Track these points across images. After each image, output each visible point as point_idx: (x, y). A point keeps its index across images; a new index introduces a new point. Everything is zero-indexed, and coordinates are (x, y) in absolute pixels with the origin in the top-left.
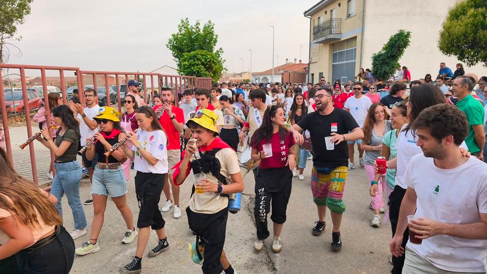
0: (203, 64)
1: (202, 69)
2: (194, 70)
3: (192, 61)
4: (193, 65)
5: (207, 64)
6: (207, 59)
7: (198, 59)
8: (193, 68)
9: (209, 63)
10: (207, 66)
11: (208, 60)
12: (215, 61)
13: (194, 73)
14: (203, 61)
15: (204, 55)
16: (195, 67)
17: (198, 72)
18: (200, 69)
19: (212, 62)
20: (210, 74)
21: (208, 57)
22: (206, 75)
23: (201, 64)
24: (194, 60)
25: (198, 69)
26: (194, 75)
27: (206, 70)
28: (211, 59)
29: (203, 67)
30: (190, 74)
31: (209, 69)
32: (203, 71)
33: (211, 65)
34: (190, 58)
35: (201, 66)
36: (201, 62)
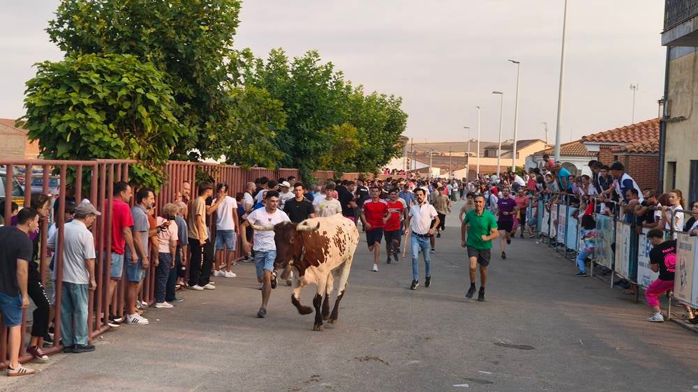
0: (100, 106)
1: (93, 126)
2: (60, 129)
3: (61, 92)
4: (62, 109)
5: (120, 108)
6: (120, 88)
9: (127, 105)
10: (122, 114)
11: (123, 92)
12: (151, 96)
13: (60, 138)
14: (101, 95)
15: (112, 74)
16: (67, 117)
17: (76, 136)
18: (85, 128)
19: (139, 100)
20: (128, 147)
21: (125, 80)
22: (109, 148)
23: (93, 106)
24: (70, 90)
25: (73, 126)
26: (58, 147)
27: (117, 131)
28: (137, 87)
29: (98, 118)
30: (49, 141)
31: (130, 125)
32: (98, 131)
33: (136, 112)
34: (56, 83)
35: (92, 113)
36: (96, 97)
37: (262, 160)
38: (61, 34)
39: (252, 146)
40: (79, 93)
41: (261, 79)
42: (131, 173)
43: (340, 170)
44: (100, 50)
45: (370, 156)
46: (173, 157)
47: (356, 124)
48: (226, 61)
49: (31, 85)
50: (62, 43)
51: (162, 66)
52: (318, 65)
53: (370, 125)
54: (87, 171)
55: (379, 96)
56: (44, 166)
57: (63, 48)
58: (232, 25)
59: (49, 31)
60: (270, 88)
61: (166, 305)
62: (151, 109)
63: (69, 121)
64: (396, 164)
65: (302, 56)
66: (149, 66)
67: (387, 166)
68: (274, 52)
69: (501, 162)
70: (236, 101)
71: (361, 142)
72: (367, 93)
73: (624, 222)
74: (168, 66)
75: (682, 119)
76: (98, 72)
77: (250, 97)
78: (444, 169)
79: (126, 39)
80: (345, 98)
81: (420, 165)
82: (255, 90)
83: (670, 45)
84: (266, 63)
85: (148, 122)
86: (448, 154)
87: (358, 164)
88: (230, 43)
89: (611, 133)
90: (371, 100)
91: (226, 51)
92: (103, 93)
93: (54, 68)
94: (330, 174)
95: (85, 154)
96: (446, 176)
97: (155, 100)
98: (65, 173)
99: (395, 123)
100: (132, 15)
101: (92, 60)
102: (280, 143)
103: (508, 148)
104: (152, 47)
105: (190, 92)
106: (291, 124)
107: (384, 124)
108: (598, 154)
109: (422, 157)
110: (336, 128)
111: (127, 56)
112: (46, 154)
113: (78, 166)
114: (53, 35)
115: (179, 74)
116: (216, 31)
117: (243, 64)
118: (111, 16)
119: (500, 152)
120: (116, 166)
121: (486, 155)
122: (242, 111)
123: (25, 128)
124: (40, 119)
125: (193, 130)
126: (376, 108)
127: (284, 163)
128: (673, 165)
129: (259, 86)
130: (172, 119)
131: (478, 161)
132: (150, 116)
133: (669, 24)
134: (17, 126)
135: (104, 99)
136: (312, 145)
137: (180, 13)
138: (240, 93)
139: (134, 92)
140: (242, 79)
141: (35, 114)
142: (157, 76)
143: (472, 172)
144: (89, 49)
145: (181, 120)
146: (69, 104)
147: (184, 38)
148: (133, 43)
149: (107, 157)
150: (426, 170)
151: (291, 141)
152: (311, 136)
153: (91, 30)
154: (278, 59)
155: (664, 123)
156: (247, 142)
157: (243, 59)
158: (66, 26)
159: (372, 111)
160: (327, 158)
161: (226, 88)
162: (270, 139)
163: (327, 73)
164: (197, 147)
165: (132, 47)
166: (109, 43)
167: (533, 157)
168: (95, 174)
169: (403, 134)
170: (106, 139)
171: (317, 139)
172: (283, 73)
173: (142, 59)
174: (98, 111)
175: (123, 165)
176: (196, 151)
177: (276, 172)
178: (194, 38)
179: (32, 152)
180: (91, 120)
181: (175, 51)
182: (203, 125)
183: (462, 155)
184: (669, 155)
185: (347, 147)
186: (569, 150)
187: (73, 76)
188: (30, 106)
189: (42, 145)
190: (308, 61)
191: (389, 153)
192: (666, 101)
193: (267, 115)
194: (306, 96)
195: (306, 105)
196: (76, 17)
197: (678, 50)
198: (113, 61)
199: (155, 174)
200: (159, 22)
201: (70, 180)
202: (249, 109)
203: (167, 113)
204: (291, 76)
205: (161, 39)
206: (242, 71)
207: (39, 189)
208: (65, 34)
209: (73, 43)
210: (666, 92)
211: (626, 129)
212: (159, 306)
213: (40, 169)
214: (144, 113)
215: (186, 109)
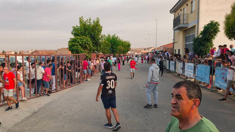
0: (80, 45)
2: (74, 49)
3: (74, 43)
4: (74, 46)
5: (83, 45)
6: (83, 42)
7: (78, 42)
8: (73, 48)
9: (85, 44)
11: (84, 42)
12: (88, 43)
13: (74, 51)
14: (80, 43)
15: (82, 39)
16: (75, 47)
17: (77, 50)
18: (78, 48)
19: (87, 44)
20: (85, 51)
21: (84, 40)
22: (82, 52)
23: (79, 45)
24: (75, 42)
25: (76, 48)
26: (74, 52)
27: (83, 49)
28: (86, 41)
29: (80, 47)
30: (72, 51)
31: (85, 48)
32: (80, 49)
33: (86, 45)
34: (73, 41)
35: (79, 46)
36: (79, 43)
37: (107, 53)
38: (73, 33)
39: (105, 51)
40: (77, 43)
41: (106, 39)
42: (86, 56)
43: (120, 54)
44: (80, 36)
45: (125, 51)
46: (92, 53)
47: (123, 46)
48: (100, 36)
49: (69, 42)
50: (74, 35)
51: (90, 38)
52: (116, 36)
53: (125, 46)
54: (79, 56)
55: (126, 41)
56: (72, 55)
57: (74, 36)
58: (101, 31)
59: (71, 33)
60: (108, 41)
61: (93, 77)
62: (89, 45)
63: (75, 48)
64: (129, 52)
65: (113, 35)
66: (88, 38)
67: (128, 53)
68: (108, 34)
69: (147, 51)
70: (102, 43)
71: (123, 49)
72: (124, 41)
73: (168, 60)
74: (91, 38)
75: (177, 42)
76: (80, 39)
77: (105, 42)
78: (137, 53)
79: (84, 34)
80: (120, 41)
81: (133, 52)
82: (105, 41)
83: (174, 30)
84: (107, 36)
85: (88, 47)
86: (138, 50)
87: (123, 53)
88: (101, 33)
89: (165, 45)
90: (125, 42)
91: (100, 35)
92: (81, 43)
93: (72, 39)
94: (119, 54)
95: (78, 53)
96: (138, 54)
97: (89, 43)
98: (75, 56)
99: (129, 45)
100: (85, 29)
101: (79, 37)
102: (110, 50)
103: (148, 49)
104: (88, 35)
105: (95, 42)
106: (112, 46)
107: (127, 46)
108: (163, 49)
109: (134, 51)
110: (119, 47)
111: (84, 36)
112: (72, 53)
113: (77, 55)
114: (72, 33)
115: (93, 39)
116: (98, 31)
117: (104, 37)
118: (81, 30)
119: (147, 49)
120: (83, 55)
121: (144, 50)
122: (103, 45)
123: (68, 49)
124: (71, 47)
125: (96, 48)
126: (126, 43)
127: (111, 53)
128: (175, 50)
129: (106, 40)
130: (92, 46)
131: (143, 51)
132: (88, 46)
133: (174, 27)
134: (67, 49)
135: (81, 44)
136: (115, 50)
137: (93, 29)
138: (103, 42)
139: (86, 42)
140: (103, 39)
141: (70, 47)
142: (90, 39)
143: (142, 53)
144: (78, 35)
145: (94, 47)
146: (75, 45)
147: (93, 33)
148: (85, 34)
149: (82, 53)
150: (134, 53)
151: (112, 49)
152: (115, 48)
153: (78, 32)
154: (109, 36)
155: (173, 43)
156: (105, 50)
157: (104, 36)
158: (74, 32)
159: (125, 44)
160: (118, 52)
161: (101, 41)
162: (108, 49)
163: (117, 38)
164: (96, 51)
165: (85, 35)
166: (81, 34)
167: (152, 50)
168: (80, 56)
169: (130, 47)
170: (81, 50)
171: (116, 49)
172: (110, 38)
173: (87, 37)
174: (80, 46)
175: (84, 54)
176: (96, 52)
177: (109, 55)
178: (95, 33)
179: (70, 53)
180: (79, 47)
181: (92, 35)
182: (97, 47)
183: (140, 50)
184: (175, 49)
185: (121, 50)
186: (158, 48)
187: (76, 40)
188: (69, 45)
189: (71, 52)
190: (114, 36)
191: (128, 50)
192: (174, 39)
193: (108, 45)
194: (114, 41)
195: (114, 43)
196: (75, 31)
197: (176, 31)
198: (82, 37)
199: (90, 56)
200: (89, 30)
201: (76, 57)
202: (104, 44)
203: (91, 45)
204: (111, 38)
205: (89, 33)
206: (103, 38)
207: (71, 59)
208: (74, 33)
209: (75, 35)
210: (174, 38)
211: (167, 45)
212: (92, 77)
213: (71, 56)
214: (87, 46)
215: (94, 44)
